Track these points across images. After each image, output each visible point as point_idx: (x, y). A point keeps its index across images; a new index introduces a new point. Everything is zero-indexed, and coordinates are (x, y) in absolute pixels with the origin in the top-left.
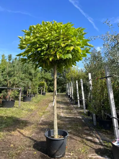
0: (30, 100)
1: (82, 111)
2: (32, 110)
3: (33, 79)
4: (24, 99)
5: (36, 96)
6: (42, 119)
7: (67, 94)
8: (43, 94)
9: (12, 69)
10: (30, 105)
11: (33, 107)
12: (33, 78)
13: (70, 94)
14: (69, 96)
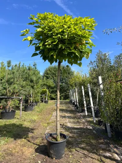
0: (32, 110)
1: (91, 119)
2: (35, 120)
3: (35, 87)
4: (25, 109)
5: (38, 105)
6: (47, 131)
7: (71, 101)
8: (46, 102)
9: (12, 76)
10: (32, 115)
11: (35, 118)
12: (34, 85)
13: (74, 101)
14: (74, 103)
